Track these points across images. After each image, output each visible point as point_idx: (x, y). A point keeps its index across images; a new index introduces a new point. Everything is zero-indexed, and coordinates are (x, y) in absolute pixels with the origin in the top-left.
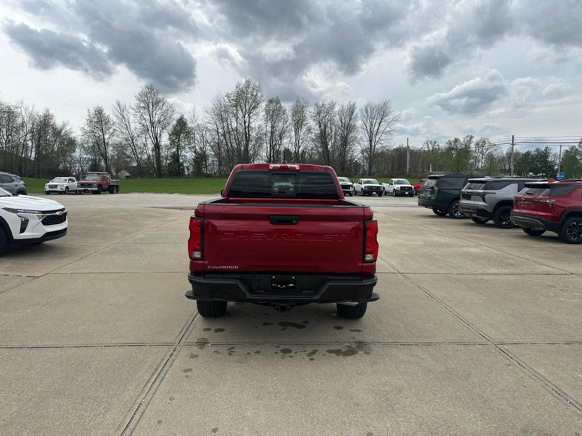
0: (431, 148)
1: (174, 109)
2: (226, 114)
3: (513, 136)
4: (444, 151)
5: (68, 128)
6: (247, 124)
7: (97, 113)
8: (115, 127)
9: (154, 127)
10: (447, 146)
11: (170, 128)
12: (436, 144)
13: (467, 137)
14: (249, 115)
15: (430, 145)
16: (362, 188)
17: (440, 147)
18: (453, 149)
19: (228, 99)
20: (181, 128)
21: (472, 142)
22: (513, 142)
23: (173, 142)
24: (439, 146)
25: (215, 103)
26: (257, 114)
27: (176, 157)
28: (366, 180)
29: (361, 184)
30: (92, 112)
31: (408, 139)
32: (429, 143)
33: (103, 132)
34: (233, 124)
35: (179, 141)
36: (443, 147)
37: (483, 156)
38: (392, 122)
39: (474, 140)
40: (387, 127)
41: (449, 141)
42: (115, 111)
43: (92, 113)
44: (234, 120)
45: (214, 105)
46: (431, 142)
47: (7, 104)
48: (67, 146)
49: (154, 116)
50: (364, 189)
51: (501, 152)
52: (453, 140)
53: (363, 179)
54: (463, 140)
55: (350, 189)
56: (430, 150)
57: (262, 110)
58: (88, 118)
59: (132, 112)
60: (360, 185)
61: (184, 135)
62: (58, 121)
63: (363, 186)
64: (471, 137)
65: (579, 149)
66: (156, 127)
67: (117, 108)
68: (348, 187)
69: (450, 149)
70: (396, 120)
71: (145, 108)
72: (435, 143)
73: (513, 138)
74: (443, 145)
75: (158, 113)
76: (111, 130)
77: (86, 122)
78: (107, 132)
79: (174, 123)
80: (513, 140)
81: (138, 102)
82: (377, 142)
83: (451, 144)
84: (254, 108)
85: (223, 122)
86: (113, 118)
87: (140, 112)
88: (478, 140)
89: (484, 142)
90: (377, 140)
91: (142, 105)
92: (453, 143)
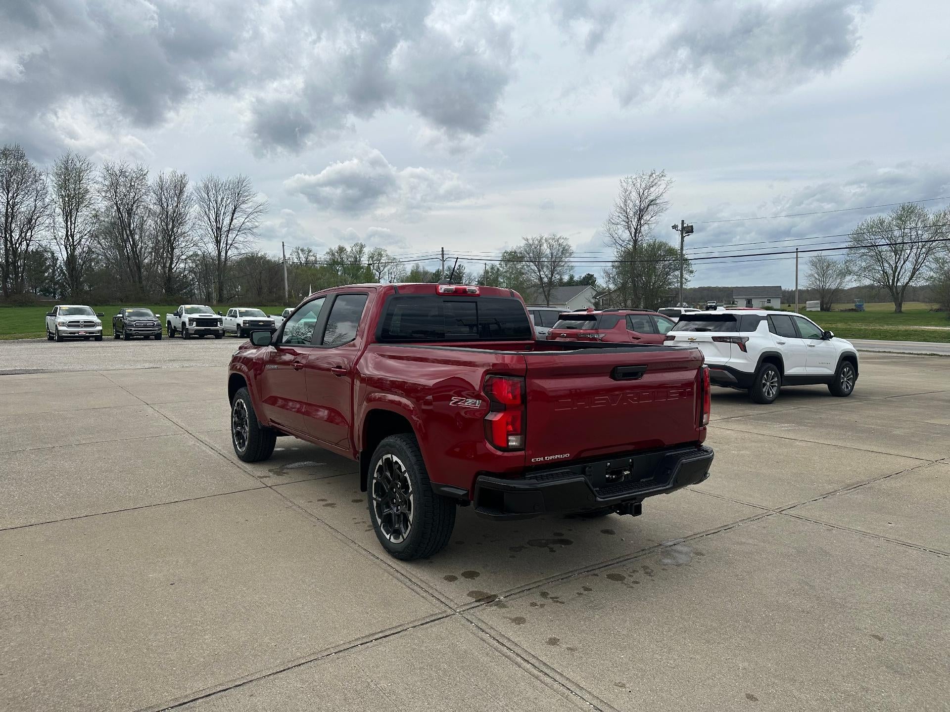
0: (303, 260)
3: (443, 248)
4: (325, 265)
10: (328, 257)
12: (311, 254)
13: (356, 245)
15: (301, 255)
16: (238, 325)
17: (318, 259)
18: (338, 263)
21: (364, 253)
22: (443, 257)
24: (315, 256)
28: (243, 309)
29: (236, 317)
31: (284, 244)
32: (299, 251)
36: (322, 259)
37: (380, 274)
38: (256, 214)
39: (366, 250)
40: (246, 220)
41: (331, 251)
46: (302, 250)
50: (242, 326)
51: (403, 271)
52: (336, 249)
53: (237, 309)
54: (350, 249)
55: (217, 326)
56: (303, 262)
60: (233, 319)
63: (240, 320)
64: (362, 247)
65: (500, 269)
68: (214, 322)
69: (333, 263)
70: (259, 210)
72: (310, 251)
73: (443, 251)
74: (321, 255)
80: (443, 254)
82: (231, 245)
83: (333, 255)
88: (372, 251)
89: (380, 255)
90: (230, 242)
92: (336, 254)
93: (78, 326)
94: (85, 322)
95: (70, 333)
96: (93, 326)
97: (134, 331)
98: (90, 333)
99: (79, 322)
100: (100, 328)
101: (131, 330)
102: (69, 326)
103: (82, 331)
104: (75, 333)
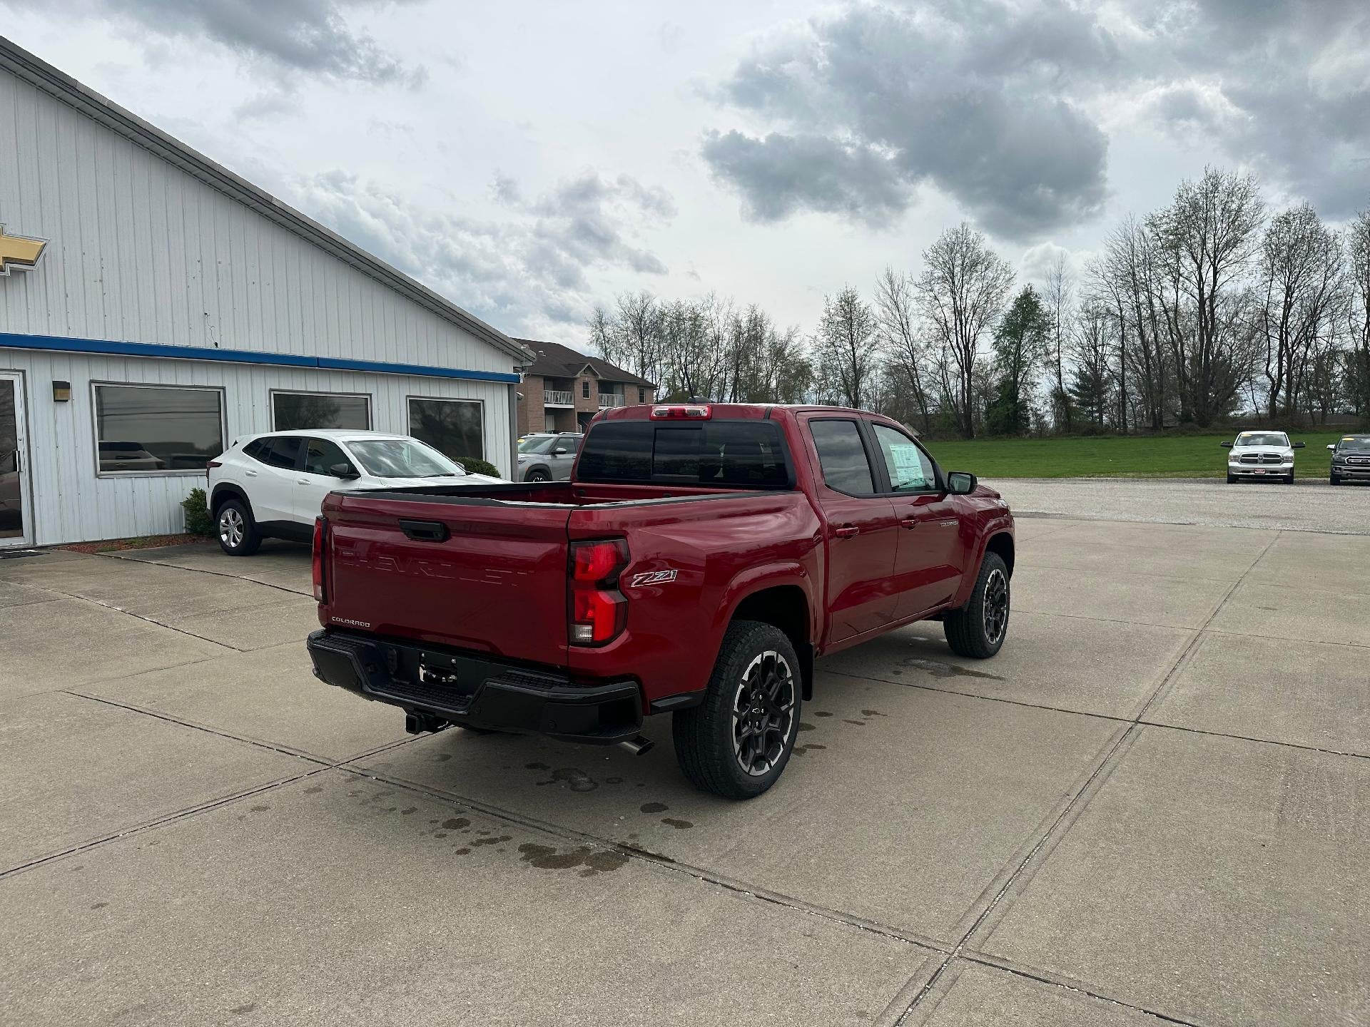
1: (1013, 273)
2: (1148, 272)
5: (796, 341)
6: (1207, 290)
7: (843, 303)
8: (880, 330)
9: (964, 321)
11: (999, 321)
14: (1213, 264)
19: (1151, 231)
20: (1024, 319)
23: (1004, 351)
25: (1116, 247)
26: (1242, 260)
27: (1010, 389)
30: (834, 300)
33: (852, 344)
34: (1166, 294)
35: (1018, 349)
42: (881, 294)
43: (833, 306)
44: (1167, 281)
45: (1114, 251)
47: (689, 304)
48: (795, 377)
49: (964, 296)
57: (1255, 248)
58: (825, 315)
59: (915, 292)
61: (1033, 333)
62: (777, 328)
66: (966, 322)
67: (886, 287)
71: (944, 279)
75: (974, 288)
76: (870, 339)
77: (822, 324)
78: (862, 343)
79: (1010, 306)
81: (930, 268)
84: (1233, 243)
85: (1136, 293)
86: (877, 310)
87: (932, 290)
91: (938, 273)
93: (1255, 462)
94: (1265, 455)
95: (1243, 472)
96: (1278, 462)
97: (1345, 470)
98: (1271, 472)
99: (1256, 455)
100: (1290, 465)
101: (1340, 469)
102: (1243, 461)
103: (1260, 468)
104: (1249, 472)
